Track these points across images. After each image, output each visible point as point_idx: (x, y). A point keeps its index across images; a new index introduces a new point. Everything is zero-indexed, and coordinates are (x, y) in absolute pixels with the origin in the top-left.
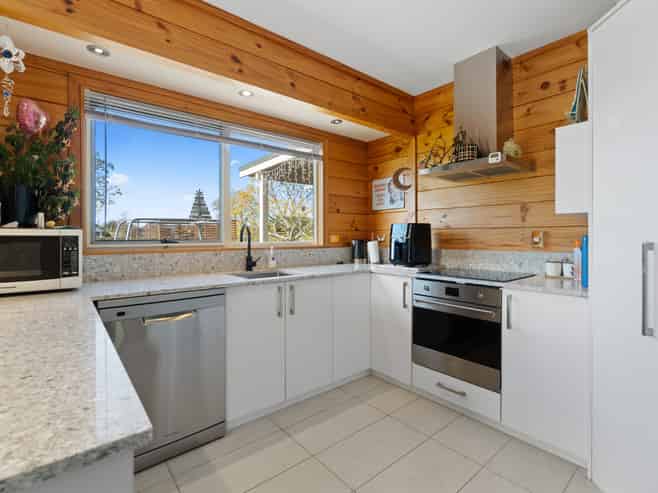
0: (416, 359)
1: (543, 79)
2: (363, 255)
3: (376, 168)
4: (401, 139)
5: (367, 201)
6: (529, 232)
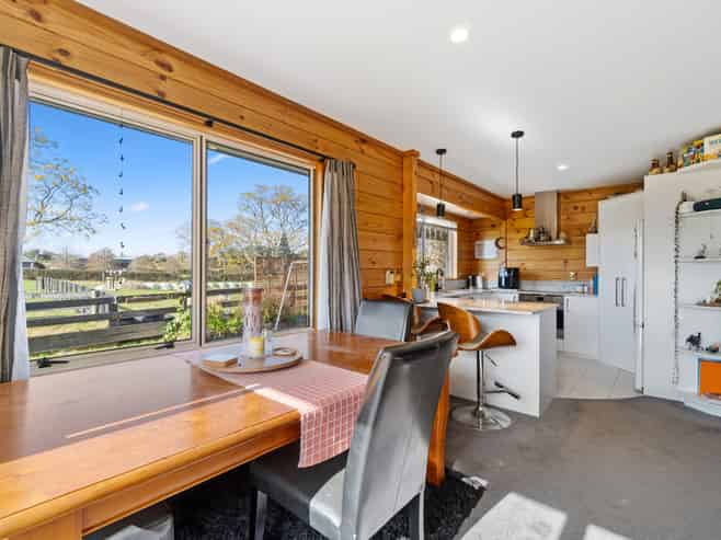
1: (574, 205)
2: (474, 284)
4: (496, 220)
5: (472, 252)
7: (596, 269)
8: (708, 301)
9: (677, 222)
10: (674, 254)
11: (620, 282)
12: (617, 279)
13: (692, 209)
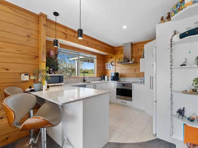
0: (117, 98)
1: (138, 48)
2: (104, 79)
3: (106, 61)
4: (112, 55)
6: (136, 74)
7: (143, 73)
8: (188, 91)
9: (171, 46)
10: (170, 64)
11: (151, 78)
12: (151, 77)
13: (179, 38)
